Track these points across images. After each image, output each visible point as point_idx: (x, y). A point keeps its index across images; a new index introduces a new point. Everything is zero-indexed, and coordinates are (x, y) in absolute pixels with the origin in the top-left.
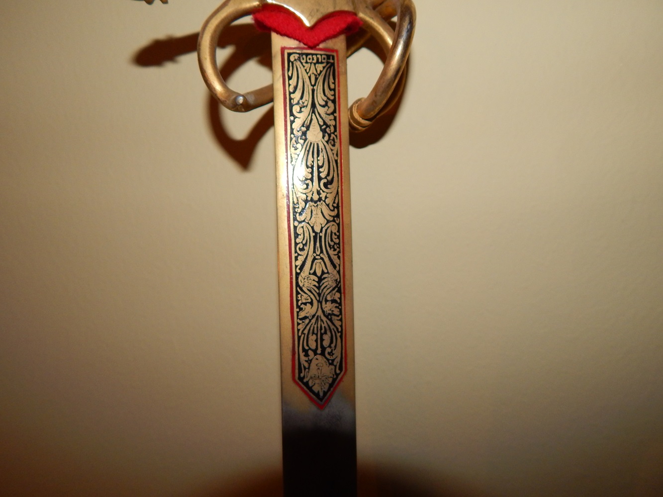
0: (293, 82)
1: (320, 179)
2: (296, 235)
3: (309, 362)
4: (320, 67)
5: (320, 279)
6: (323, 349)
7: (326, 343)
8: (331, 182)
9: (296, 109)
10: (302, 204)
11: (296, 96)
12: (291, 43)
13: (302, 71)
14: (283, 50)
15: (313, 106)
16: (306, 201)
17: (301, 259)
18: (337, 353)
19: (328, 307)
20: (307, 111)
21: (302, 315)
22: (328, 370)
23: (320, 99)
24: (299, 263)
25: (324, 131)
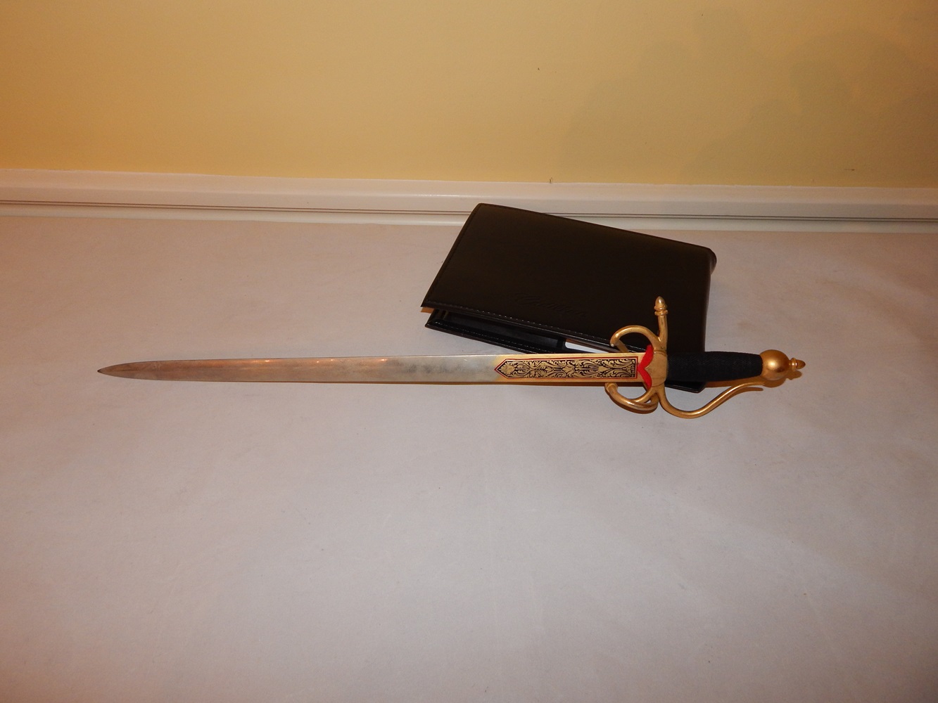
0: (624, 361)
1: (584, 371)
2: (561, 361)
3: (513, 365)
4: (630, 371)
5: (544, 370)
6: (517, 371)
7: (519, 372)
8: (582, 374)
9: (613, 362)
10: (573, 364)
11: (618, 362)
12: (640, 360)
13: (628, 364)
14: (637, 357)
15: (613, 369)
16: (575, 365)
17: (552, 363)
18: (515, 376)
19: (533, 373)
20: (612, 366)
21: (531, 363)
22: (509, 372)
23: (616, 371)
24: (551, 362)
25: (603, 372)
